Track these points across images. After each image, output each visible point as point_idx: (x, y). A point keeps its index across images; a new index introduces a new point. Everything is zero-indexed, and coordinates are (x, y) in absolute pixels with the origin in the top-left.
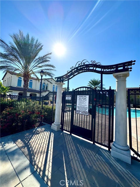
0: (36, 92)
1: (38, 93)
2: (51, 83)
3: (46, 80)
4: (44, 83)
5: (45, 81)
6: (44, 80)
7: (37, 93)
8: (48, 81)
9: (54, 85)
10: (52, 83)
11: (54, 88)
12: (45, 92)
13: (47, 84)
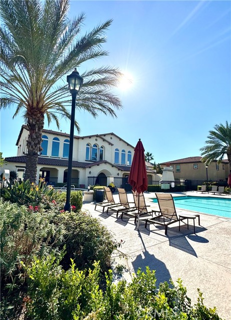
0: (76, 167)
1: (82, 167)
2: (110, 144)
3: (98, 138)
4: (95, 145)
5: (96, 140)
6: (96, 138)
7: (79, 167)
8: (104, 140)
9: (117, 150)
10: (112, 145)
11: (117, 155)
12: (98, 165)
13: (102, 147)
